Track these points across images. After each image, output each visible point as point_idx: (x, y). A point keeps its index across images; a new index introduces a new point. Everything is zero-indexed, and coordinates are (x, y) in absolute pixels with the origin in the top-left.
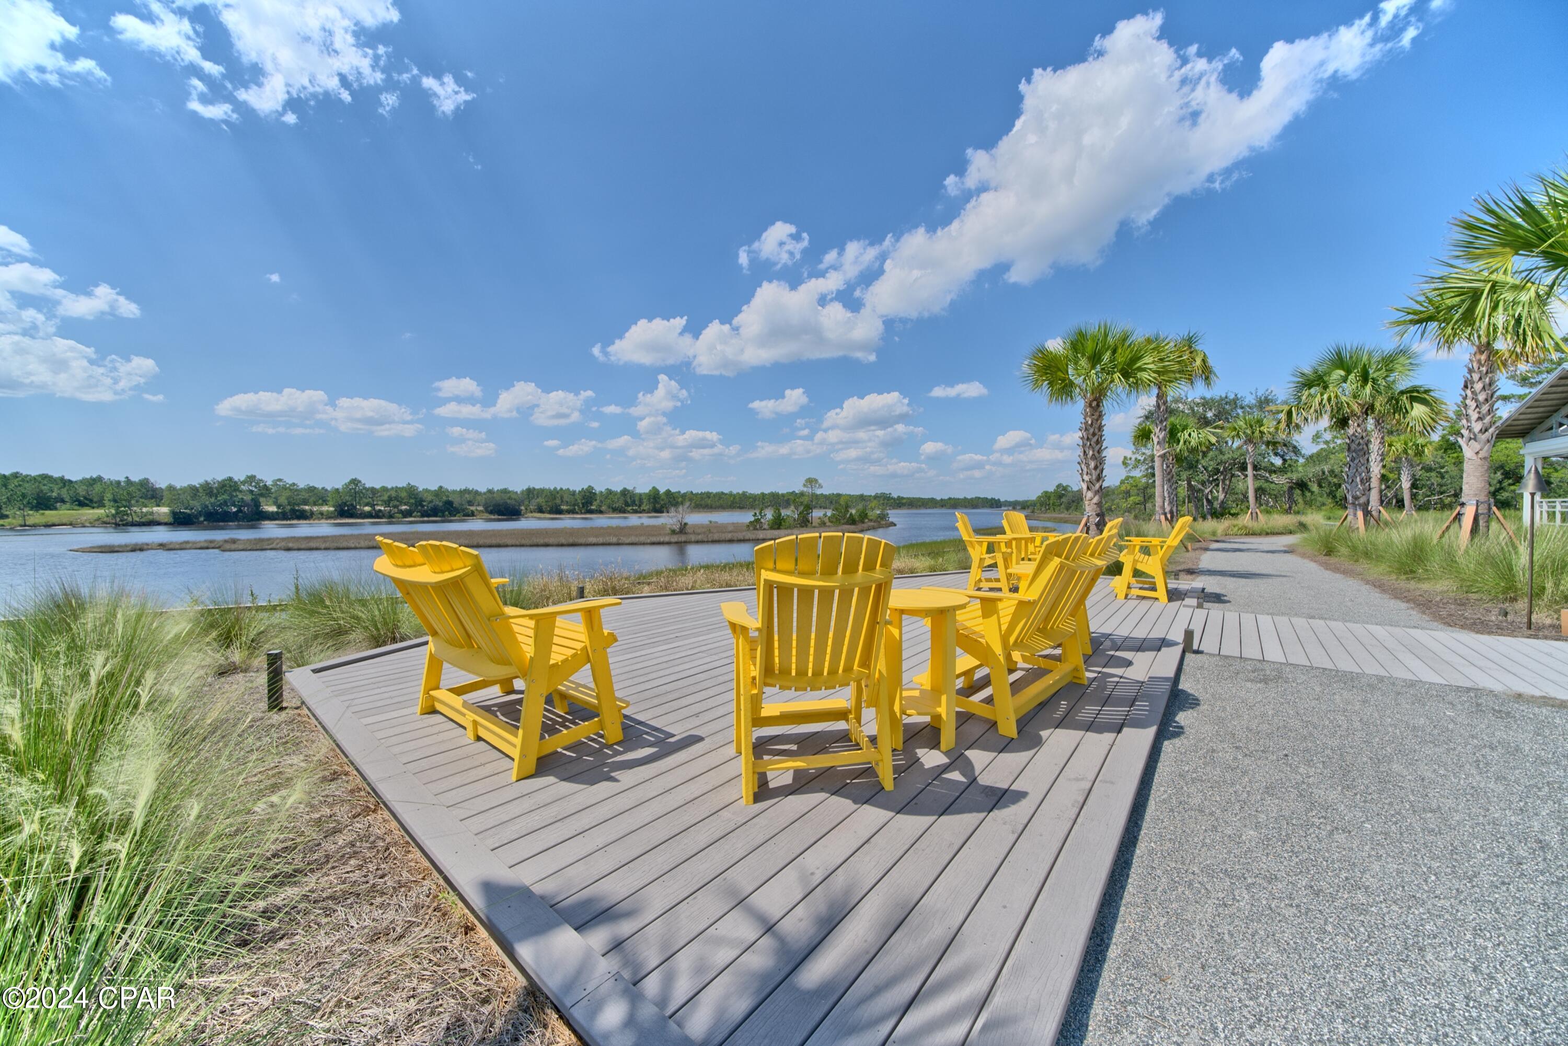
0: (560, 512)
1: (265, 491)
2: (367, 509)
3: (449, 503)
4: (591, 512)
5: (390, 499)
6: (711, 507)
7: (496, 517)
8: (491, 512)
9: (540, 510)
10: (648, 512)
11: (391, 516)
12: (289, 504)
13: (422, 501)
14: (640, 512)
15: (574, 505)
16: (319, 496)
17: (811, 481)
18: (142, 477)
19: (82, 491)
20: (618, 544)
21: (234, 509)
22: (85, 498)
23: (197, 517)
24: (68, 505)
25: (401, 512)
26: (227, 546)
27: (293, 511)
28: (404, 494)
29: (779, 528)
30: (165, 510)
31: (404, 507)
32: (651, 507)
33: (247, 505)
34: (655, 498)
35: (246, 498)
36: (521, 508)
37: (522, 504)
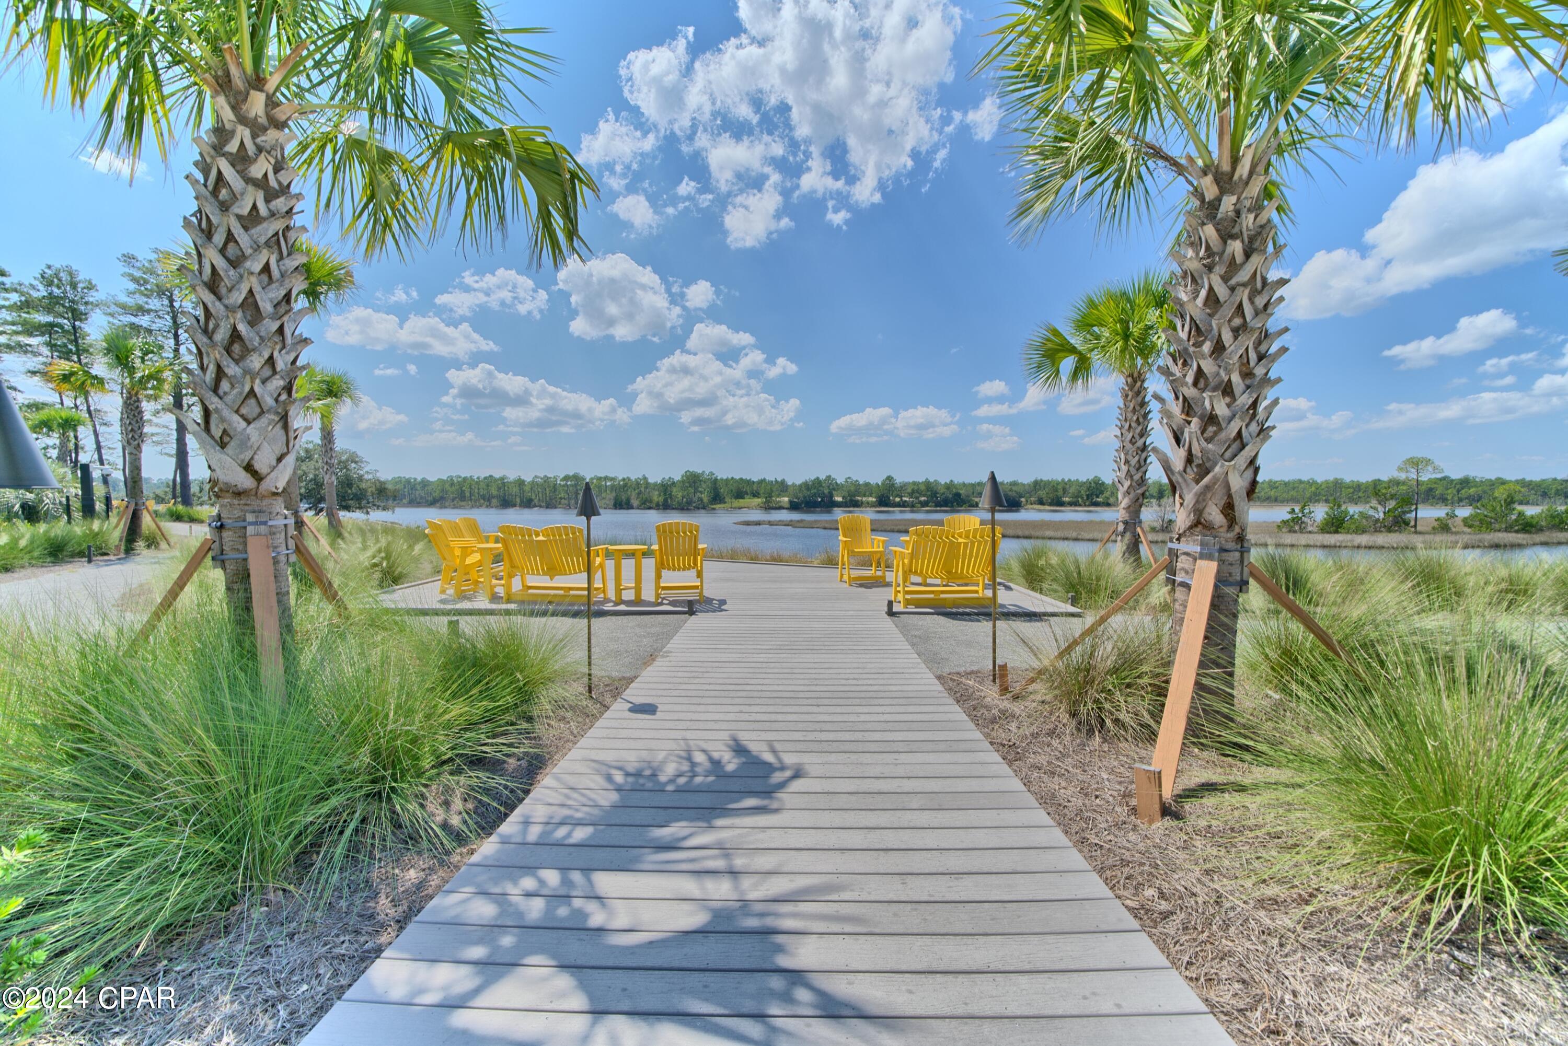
0: (1062, 504)
1: (836, 487)
2: (898, 499)
3: (958, 495)
4: (1096, 504)
5: (913, 492)
6: (1276, 500)
7: (1000, 508)
9: (1041, 502)
11: (913, 506)
12: (849, 495)
13: (936, 493)
15: (1077, 497)
16: (867, 488)
17: (1415, 463)
18: (782, 478)
19: (755, 487)
20: (1076, 539)
21: (820, 499)
22: (756, 492)
23: (801, 504)
24: (749, 496)
25: (921, 502)
27: (851, 501)
28: (923, 488)
29: (1336, 532)
30: (786, 499)
31: (923, 499)
33: (826, 496)
35: (826, 491)
36: (1023, 500)
37: (1021, 497)
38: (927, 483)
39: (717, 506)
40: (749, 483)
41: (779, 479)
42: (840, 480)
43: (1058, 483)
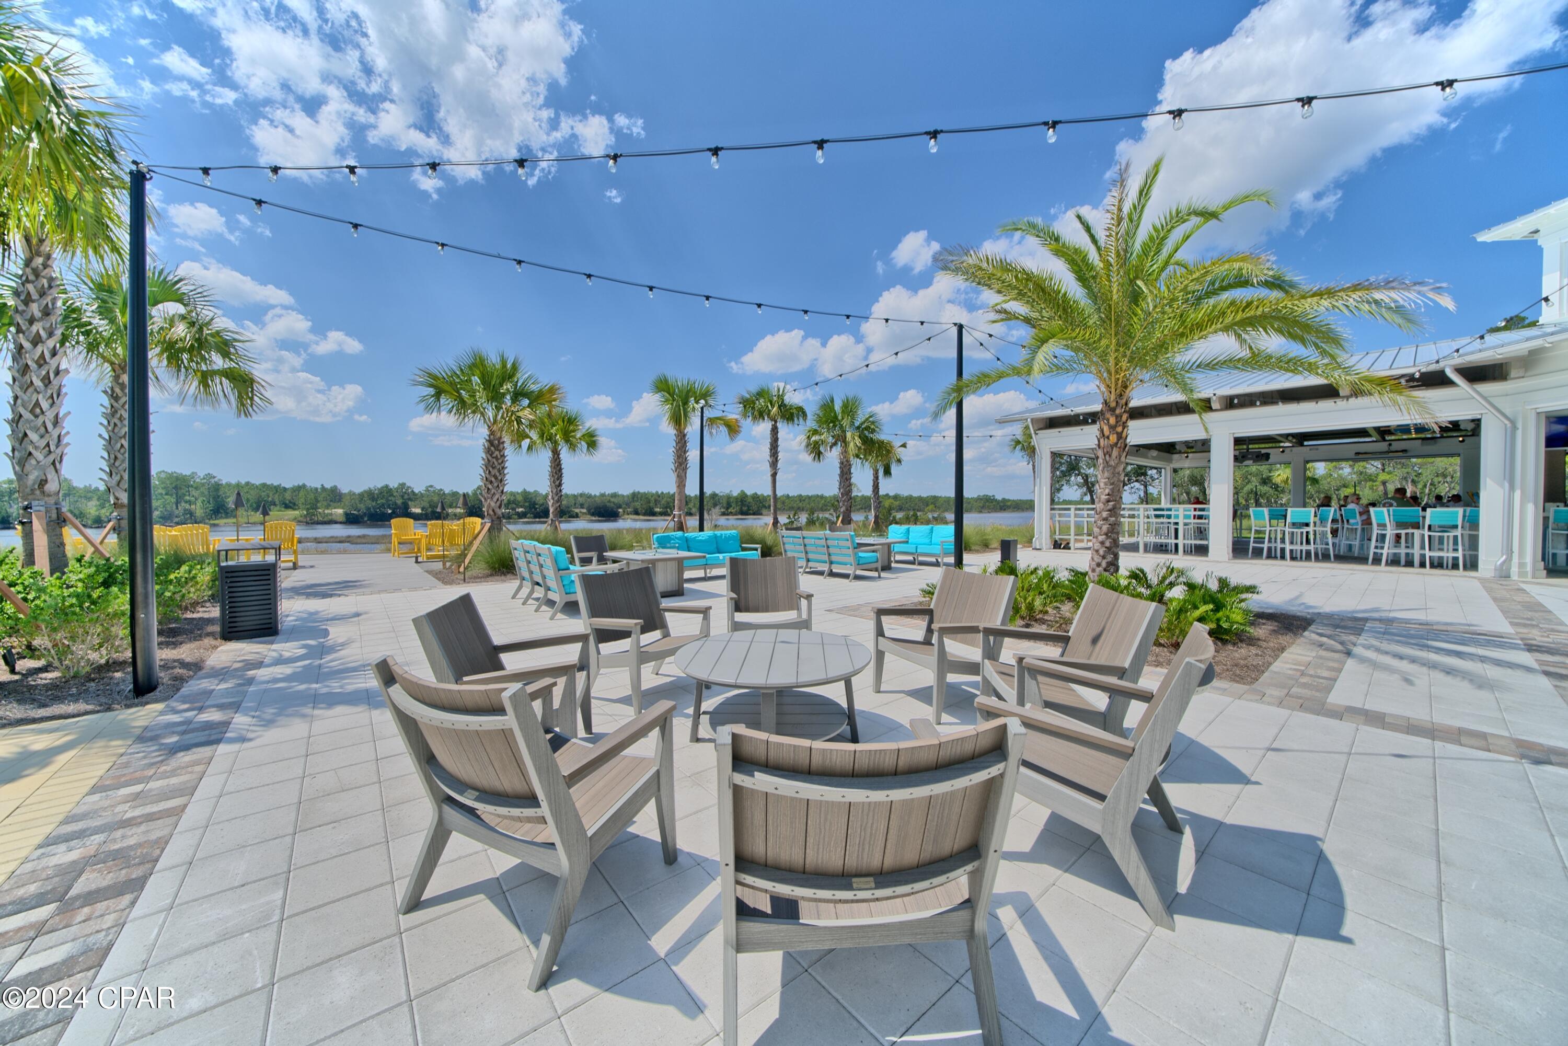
0: (653, 514)
1: (412, 496)
5: (509, 502)
7: (597, 518)
8: (593, 514)
9: (636, 513)
10: (736, 515)
12: (430, 506)
13: (535, 504)
14: (728, 515)
15: (666, 508)
18: (332, 485)
19: (288, 496)
21: (390, 511)
22: (290, 502)
23: (362, 517)
24: (278, 508)
26: (359, 540)
27: (434, 512)
28: (520, 498)
30: (340, 511)
31: (520, 510)
32: (738, 508)
33: (399, 508)
34: (742, 501)
35: (399, 502)
36: (620, 510)
37: (620, 507)
38: (525, 494)
39: (221, 522)
40: (277, 489)
41: (328, 486)
42: (419, 488)
43: (653, 495)
